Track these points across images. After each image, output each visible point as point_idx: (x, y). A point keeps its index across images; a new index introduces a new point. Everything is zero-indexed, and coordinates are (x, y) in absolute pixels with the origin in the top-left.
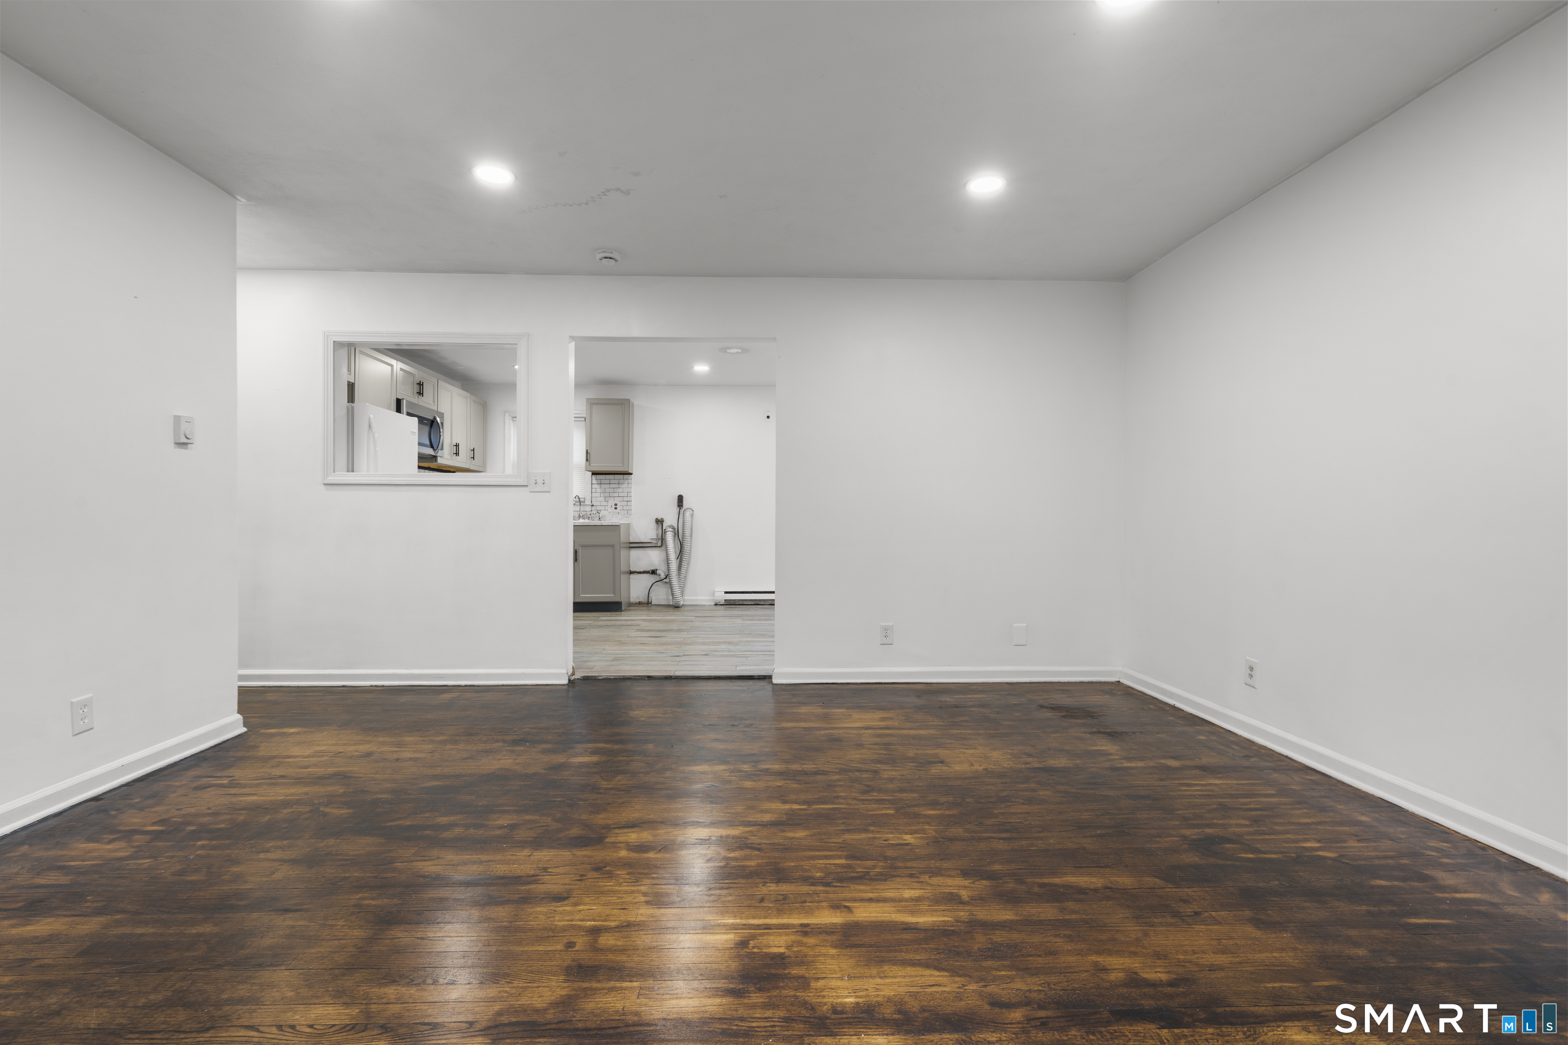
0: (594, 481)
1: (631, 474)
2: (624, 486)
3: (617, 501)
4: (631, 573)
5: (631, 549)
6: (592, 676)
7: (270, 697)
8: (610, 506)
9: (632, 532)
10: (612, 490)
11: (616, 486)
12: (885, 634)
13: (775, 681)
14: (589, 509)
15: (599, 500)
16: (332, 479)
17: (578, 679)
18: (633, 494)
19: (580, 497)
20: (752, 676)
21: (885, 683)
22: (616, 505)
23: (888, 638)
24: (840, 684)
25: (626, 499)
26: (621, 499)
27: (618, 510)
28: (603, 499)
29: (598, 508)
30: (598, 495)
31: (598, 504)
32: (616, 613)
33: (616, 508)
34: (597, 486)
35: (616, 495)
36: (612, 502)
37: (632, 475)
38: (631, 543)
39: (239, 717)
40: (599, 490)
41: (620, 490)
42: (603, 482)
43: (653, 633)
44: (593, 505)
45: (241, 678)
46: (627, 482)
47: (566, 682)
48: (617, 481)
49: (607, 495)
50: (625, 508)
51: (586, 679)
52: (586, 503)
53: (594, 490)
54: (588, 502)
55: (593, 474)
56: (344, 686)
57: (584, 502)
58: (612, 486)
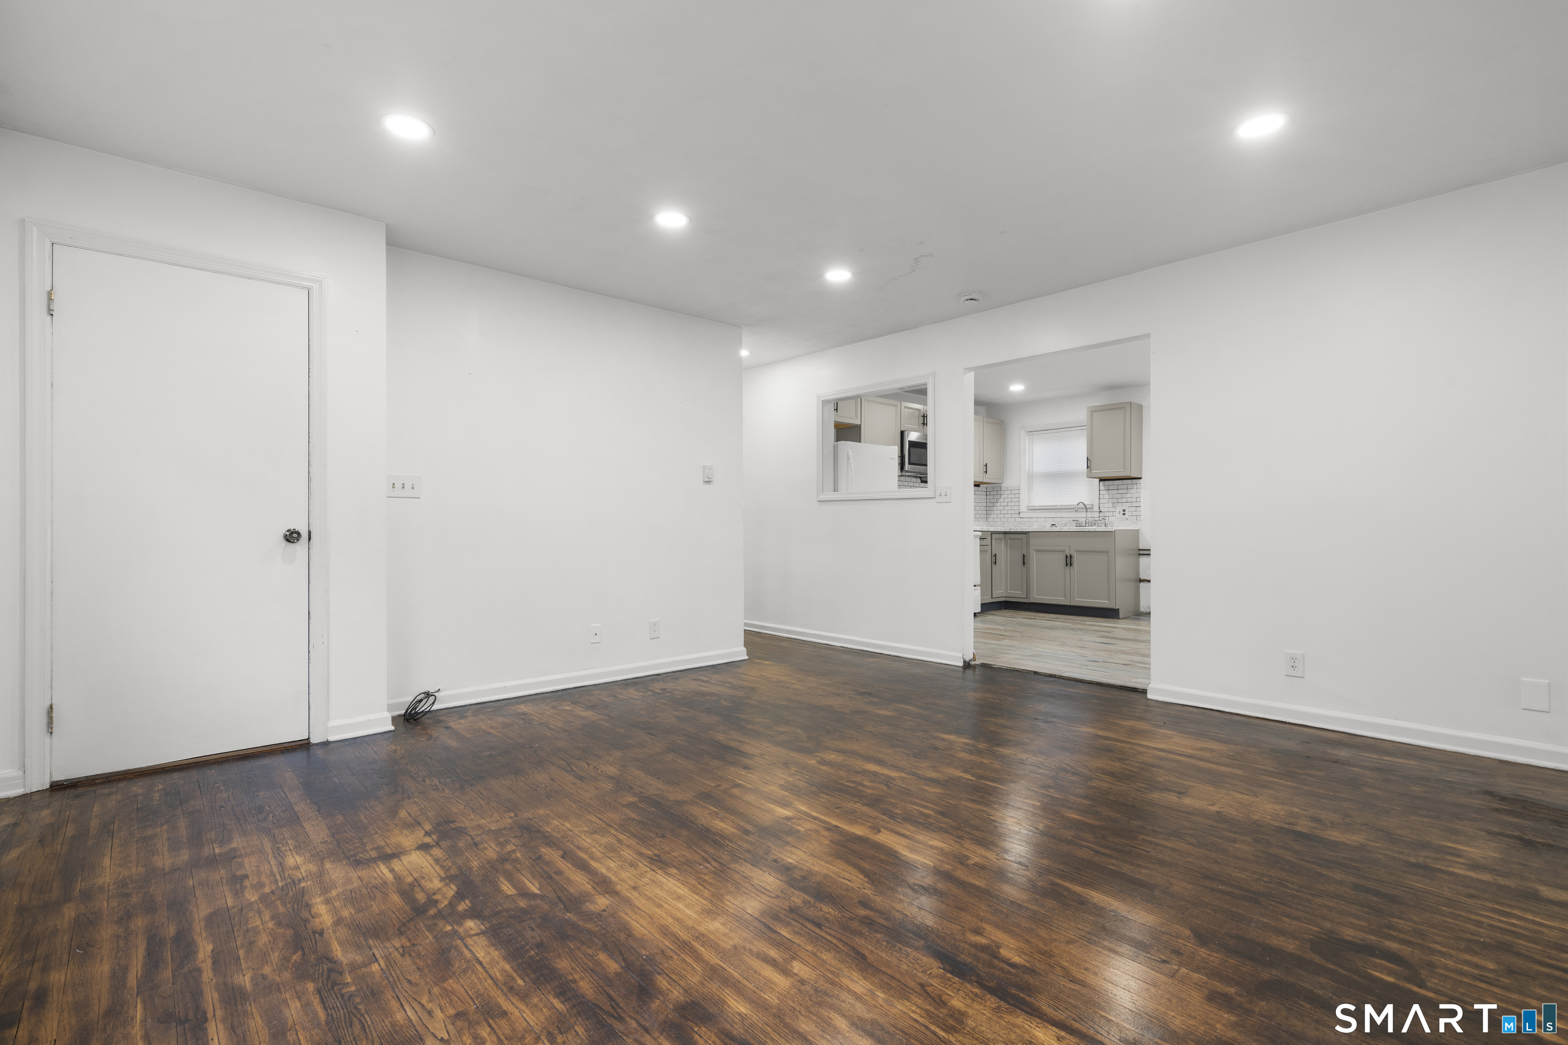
0: (1102, 488)
1: (1140, 478)
2: (1132, 491)
3: (1125, 506)
4: (1141, 581)
5: (1140, 556)
6: (988, 664)
7: (784, 644)
8: (1118, 512)
9: (1141, 539)
10: (1120, 496)
11: (1125, 491)
12: (1293, 664)
13: (1149, 696)
14: (1097, 515)
15: (1106, 506)
16: (822, 497)
17: (977, 665)
18: (1142, 499)
19: (1085, 503)
20: (1135, 688)
21: (1290, 723)
22: (1124, 511)
23: (1296, 669)
24: (1228, 713)
25: (1134, 504)
26: (1130, 504)
27: (1126, 516)
28: (1111, 505)
29: (1106, 514)
30: (1106, 501)
31: (1106, 510)
32: (1108, 620)
33: (1124, 514)
34: (1104, 492)
35: (1125, 500)
36: (1120, 508)
37: (1142, 480)
38: (1140, 550)
39: (744, 649)
40: (1106, 496)
41: (1129, 495)
42: (1111, 487)
43: (1107, 639)
44: (1100, 512)
45: (746, 624)
46: (1135, 487)
47: (961, 664)
48: (1125, 487)
49: (1115, 501)
50: (1134, 514)
51: (984, 666)
52: (1094, 510)
53: (1102, 497)
54: (1096, 509)
55: (1101, 480)
56: (827, 644)
57: (1092, 508)
58: (1120, 491)
